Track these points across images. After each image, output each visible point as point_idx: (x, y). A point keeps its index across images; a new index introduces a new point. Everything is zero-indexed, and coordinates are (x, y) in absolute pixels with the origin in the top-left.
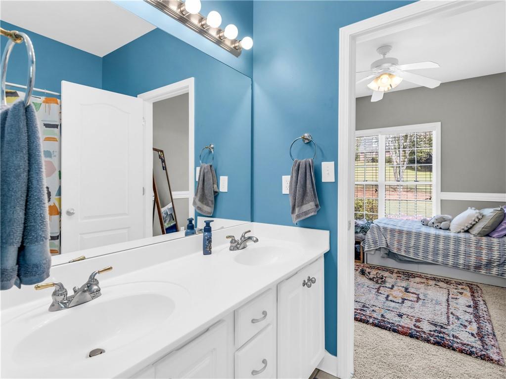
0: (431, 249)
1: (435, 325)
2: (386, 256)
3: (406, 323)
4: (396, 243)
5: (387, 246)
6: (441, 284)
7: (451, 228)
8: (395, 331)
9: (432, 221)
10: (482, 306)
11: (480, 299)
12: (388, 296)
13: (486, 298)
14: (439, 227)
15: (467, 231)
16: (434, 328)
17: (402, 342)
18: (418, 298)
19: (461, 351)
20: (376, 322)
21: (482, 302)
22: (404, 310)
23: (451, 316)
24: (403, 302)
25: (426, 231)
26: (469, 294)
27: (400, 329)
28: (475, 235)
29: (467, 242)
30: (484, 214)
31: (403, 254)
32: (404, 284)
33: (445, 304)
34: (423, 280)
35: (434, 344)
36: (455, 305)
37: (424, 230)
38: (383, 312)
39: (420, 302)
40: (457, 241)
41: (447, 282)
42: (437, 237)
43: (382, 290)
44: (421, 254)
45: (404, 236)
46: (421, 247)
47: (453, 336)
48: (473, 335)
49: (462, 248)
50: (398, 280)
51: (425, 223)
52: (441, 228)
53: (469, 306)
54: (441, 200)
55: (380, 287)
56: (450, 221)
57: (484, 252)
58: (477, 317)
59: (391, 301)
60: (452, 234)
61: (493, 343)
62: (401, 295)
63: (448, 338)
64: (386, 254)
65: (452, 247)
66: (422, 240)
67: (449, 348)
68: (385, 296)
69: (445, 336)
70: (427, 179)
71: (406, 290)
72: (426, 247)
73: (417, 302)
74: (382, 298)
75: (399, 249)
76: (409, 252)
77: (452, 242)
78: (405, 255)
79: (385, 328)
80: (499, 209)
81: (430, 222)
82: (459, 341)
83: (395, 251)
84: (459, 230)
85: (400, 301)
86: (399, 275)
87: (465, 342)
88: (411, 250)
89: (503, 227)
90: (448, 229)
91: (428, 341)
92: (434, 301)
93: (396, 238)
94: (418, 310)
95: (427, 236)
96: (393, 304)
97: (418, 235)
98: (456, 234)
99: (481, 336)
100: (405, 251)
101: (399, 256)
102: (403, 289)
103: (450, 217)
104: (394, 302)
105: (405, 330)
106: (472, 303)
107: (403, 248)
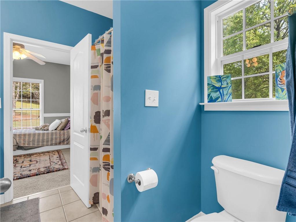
0: (41, 140)
1: (46, 168)
2: (16, 149)
3: (33, 172)
4: (22, 141)
5: (17, 143)
6: (46, 154)
7: (49, 129)
8: (29, 177)
9: (41, 127)
10: (62, 156)
11: (61, 154)
12: (21, 166)
13: (63, 153)
14: (44, 129)
15: (56, 129)
16: (46, 169)
17: (33, 179)
18: (37, 162)
19: (56, 171)
20: (18, 177)
21: (62, 155)
22: (31, 168)
23: (51, 163)
24: (30, 166)
25: (38, 132)
26: (57, 154)
27: (31, 175)
28: (59, 131)
29: (56, 134)
30: (62, 121)
31: (27, 145)
32: (29, 159)
33: (49, 160)
34: (38, 155)
35: (46, 173)
36: (52, 159)
37: (37, 132)
38: (21, 173)
39: (38, 163)
40: (52, 134)
41: (48, 152)
42: (43, 134)
43: (17, 165)
44: (36, 144)
45: (27, 136)
46: (36, 140)
47: (53, 168)
48: (59, 165)
49: (54, 137)
50: (25, 159)
51: (37, 129)
52: (45, 130)
53: (58, 157)
54: (44, 117)
55: (16, 164)
56: (49, 126)
57: (62, 136)
58: (60, 160)
59: (24, 167)
60: (50, 131)
61: (66, 164)
62: (28, 163)
63: (51, 169)
64: (16, 148)
65: (50, 137)
66: (36, 137)
67: (52, 172)
68: (20, 166)
69: (50, 169)
70: (37, 107)
71: (31, 161)
72: (38, 139)
73: (37, 163)
74: (19, 168)
75: (24, 144)
76: (30, 144)
77: (50, 135)
78: (28, 146)
79: (24, 178)
80: (67, 119)
81: (40, 128)
82: (55, 168)
83: (22, 145)
84: (52, 130)
85: (29, 166)
86: (25, 156)
87: (58, 168)
88: (31, 143)
89: (68, 126)
90: (48, 130)
91: (44, 173)
92: (44, 161)
93: (22, 139)
94: (38, 166)
95: (39, 134)
96: (25, 168)
97: (34, 135)
98: (52, 131)
99: (62, 164)
100: (28, 144)
101: (24, 147)
102: (29, 161)
103: (49, 124)
104: (25, 167)
105: (34, 174)
106: (58, 156)
107: (27, 143)
